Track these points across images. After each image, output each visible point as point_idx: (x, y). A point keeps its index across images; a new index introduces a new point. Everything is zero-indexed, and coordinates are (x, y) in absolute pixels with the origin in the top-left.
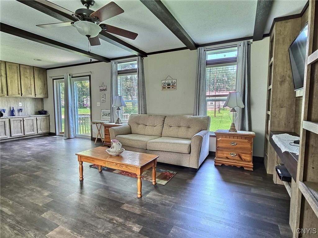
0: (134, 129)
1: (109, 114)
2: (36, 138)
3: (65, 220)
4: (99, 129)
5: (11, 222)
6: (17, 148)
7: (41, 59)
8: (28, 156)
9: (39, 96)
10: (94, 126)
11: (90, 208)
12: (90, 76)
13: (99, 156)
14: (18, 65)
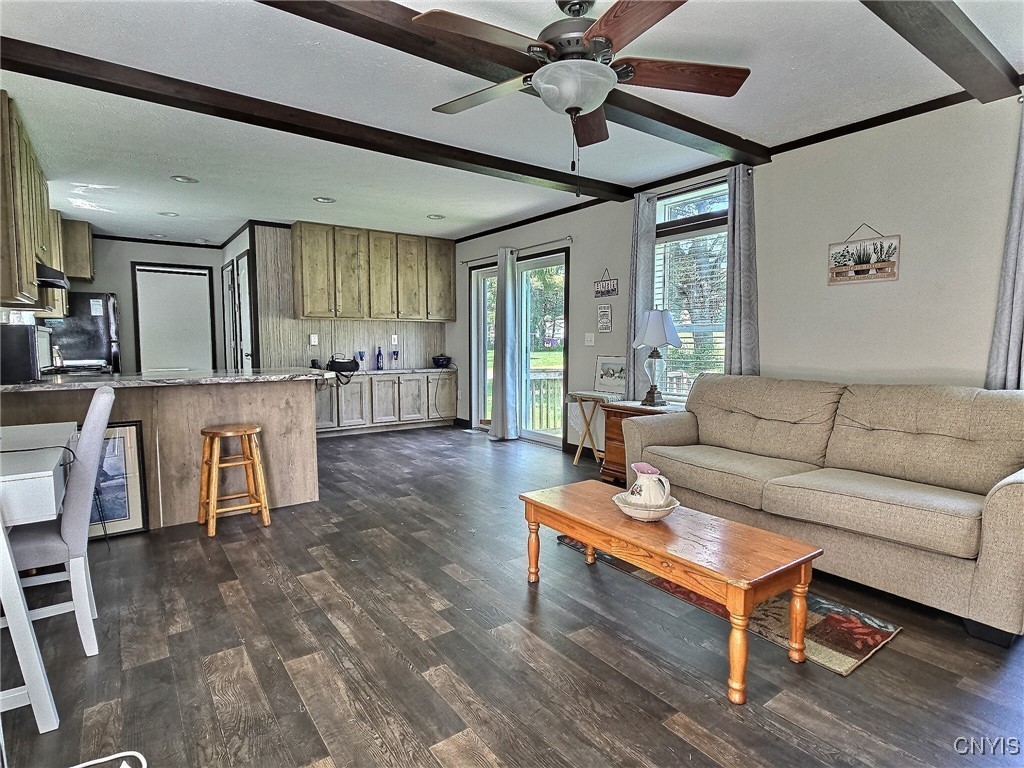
0: (711, 427)
1: (622, 370)
2: (424, 432)
3: (484, 713)
4: (588, 419)
5: (351, 672)
6: (382, 456)
7: (444, 215)
8: (404, 481)
9: (434, 317)
10: (574, 407)
11: (557, 693)
12: (567, 250)
13: (589, 513)
14: (394, 236)
